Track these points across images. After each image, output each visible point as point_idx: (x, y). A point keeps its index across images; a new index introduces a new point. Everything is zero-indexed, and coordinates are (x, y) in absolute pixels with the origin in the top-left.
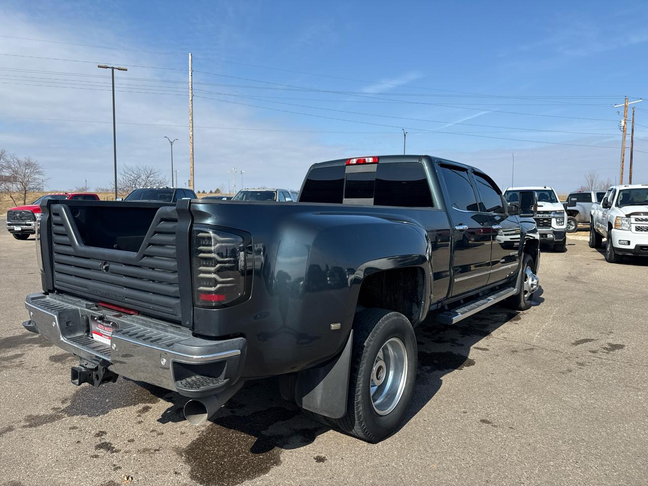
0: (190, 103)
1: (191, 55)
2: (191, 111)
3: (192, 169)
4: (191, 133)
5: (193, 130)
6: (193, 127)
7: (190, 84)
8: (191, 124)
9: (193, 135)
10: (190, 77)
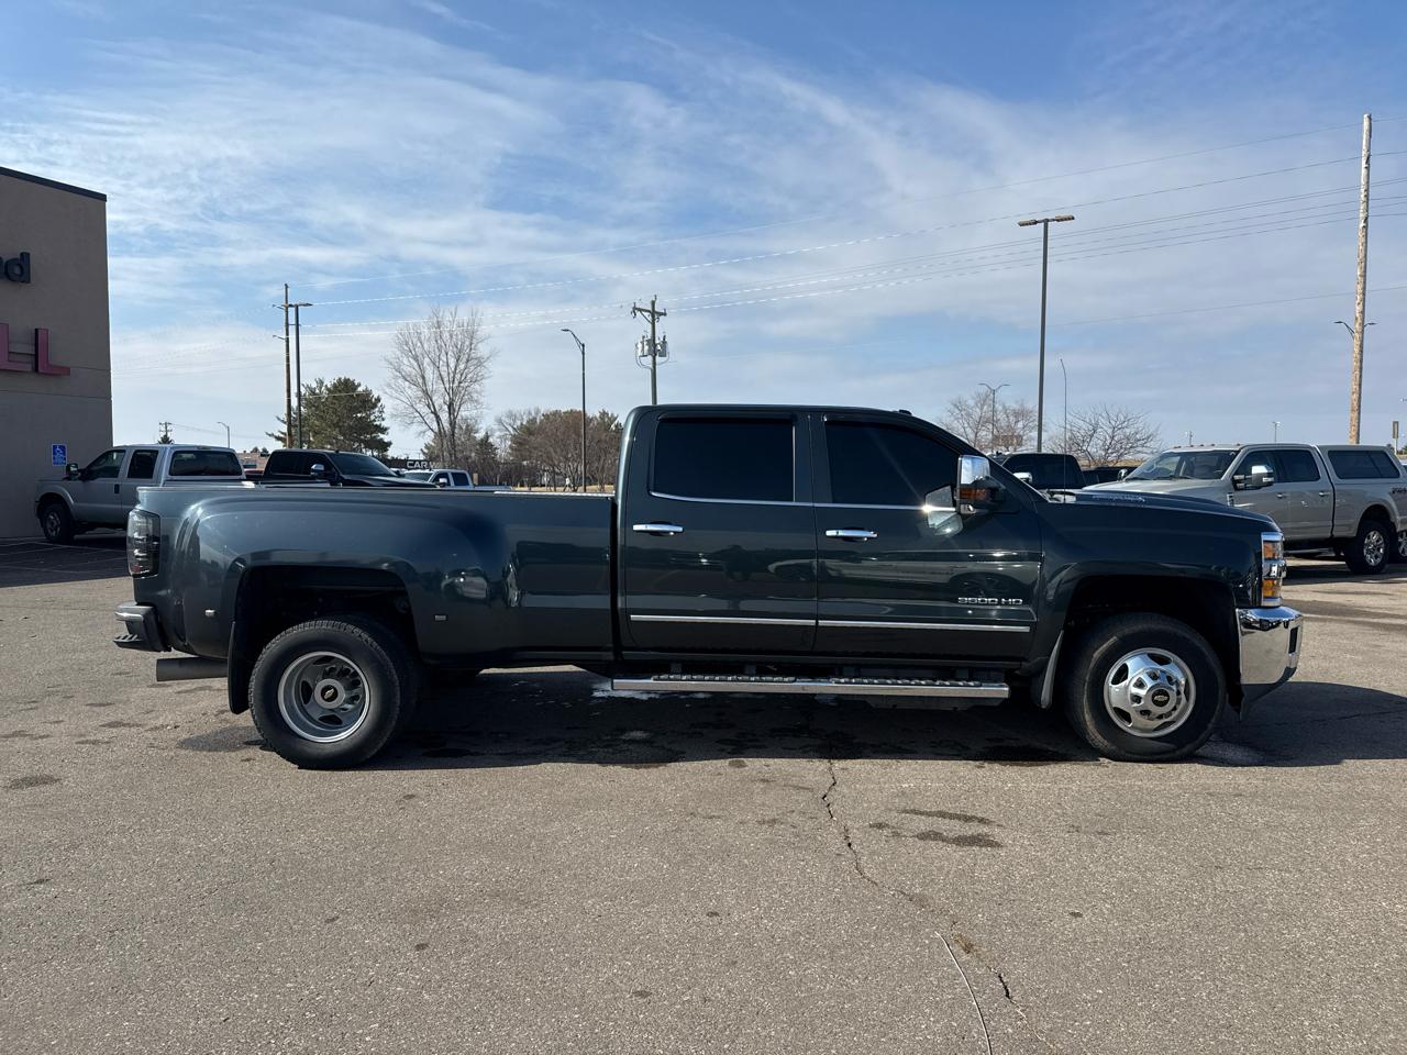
0: (1361, 234)
1: (1370, 118)
2: (1362, 255)
3: (1355, 396)
4: (1359, 308)
5: (1364, 300)
6: (1364, 294)
7: (1363, 190)
8: (1360, 287)
9: (1363, 312)
10: (1364, 171)
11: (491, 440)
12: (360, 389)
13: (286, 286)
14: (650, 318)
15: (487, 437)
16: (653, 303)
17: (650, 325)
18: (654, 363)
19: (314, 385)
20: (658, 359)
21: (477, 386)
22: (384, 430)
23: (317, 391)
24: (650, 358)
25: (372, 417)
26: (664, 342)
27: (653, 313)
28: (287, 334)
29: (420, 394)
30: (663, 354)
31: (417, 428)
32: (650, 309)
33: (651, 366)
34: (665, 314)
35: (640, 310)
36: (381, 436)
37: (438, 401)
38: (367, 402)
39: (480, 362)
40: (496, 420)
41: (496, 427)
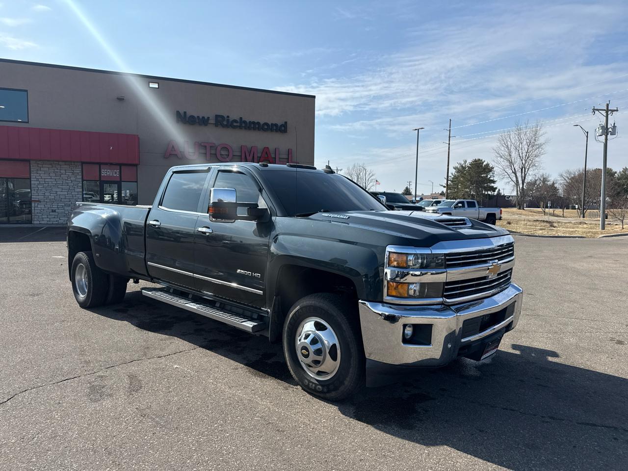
11: (556, 185)
12: (485, 163)
13: (450, 120)
14: (605, 114)
15: (553, 183)
16: (608, 105)
17: (605, 118)
18: (606, 139)
19: (463, 163)
20: (609, 136)
21: (537, 159)
22: (494, 182)
23: (464, 166)
24: (604, 137)
25: (489, 176)
26: (614, 127)
27: (607, 111)
28: (449, 141)
29: (508, 164)
30: (613, 133)
31: (506, 180)
32: (605, 109)
33: (604, 141)
34: (617, 110)
35: (598, 110)
36: (492, 185)
37: (517, 166)
38: (488, 169)
39: (540, 146)
40: (559, 175)
41: (559, 179)
